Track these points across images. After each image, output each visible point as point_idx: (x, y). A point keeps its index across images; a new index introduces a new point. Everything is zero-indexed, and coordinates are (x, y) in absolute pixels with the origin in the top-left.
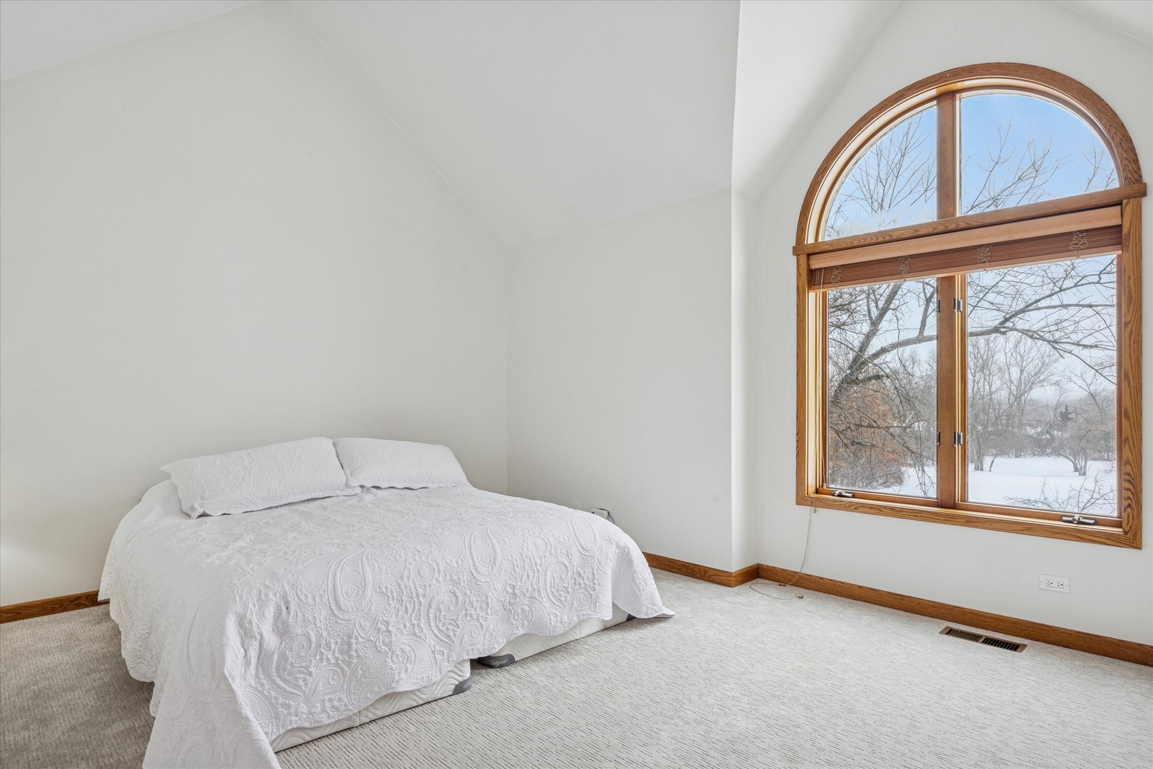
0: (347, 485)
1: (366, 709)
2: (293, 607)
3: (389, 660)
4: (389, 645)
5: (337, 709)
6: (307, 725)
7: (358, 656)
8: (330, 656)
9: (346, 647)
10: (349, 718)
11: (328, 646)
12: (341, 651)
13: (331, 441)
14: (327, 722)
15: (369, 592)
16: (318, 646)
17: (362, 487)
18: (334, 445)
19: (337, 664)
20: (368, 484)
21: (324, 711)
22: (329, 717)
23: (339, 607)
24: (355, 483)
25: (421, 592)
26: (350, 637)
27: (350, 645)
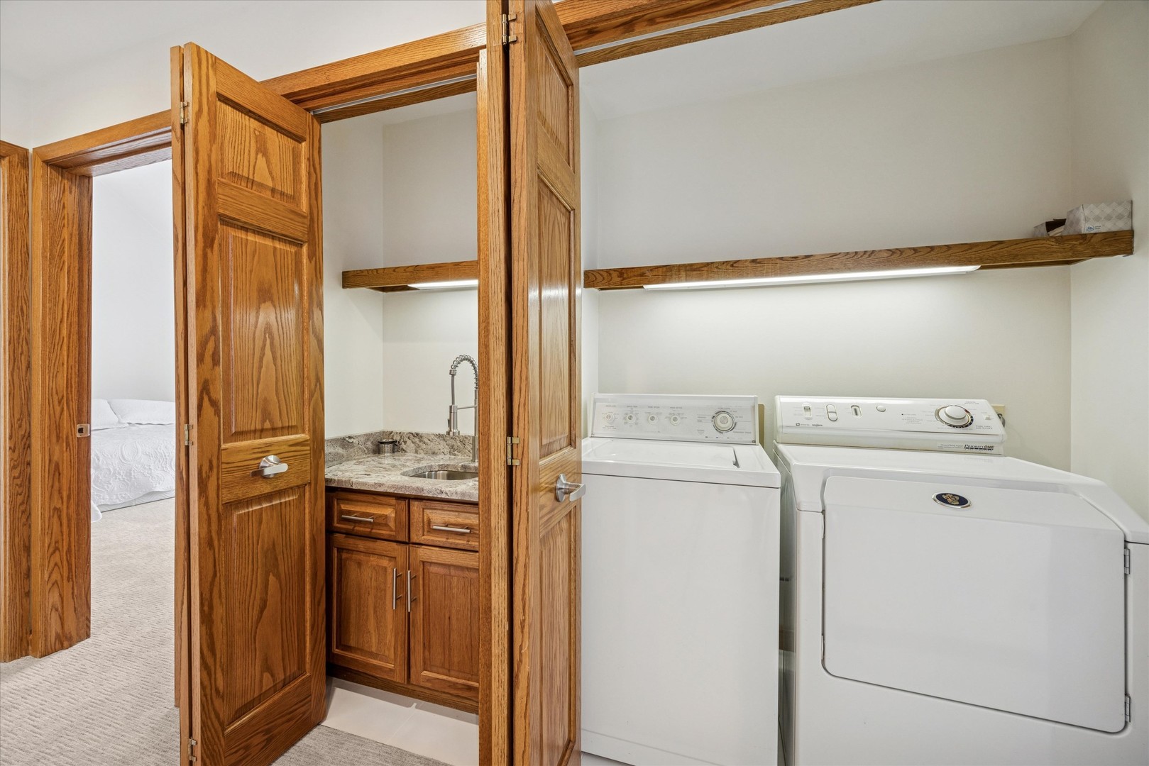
0: (119, 422)
1: (138, 498)
2: (101, 459)
3: (150, 479)
4: (151, 474)
5: (124, 498)
6: (109, 503)
7: (135, 478)
8: (120, 477)
9: (129, 474)
10: (130, 502)
11: (119, 474)
12: (126, 476)
13: (106, 402)
14: (118, 502)
15: (140, 454)
16: (114, 473)
17: (129, 423)
18: (109, 403)
19: (124, 481)
20: (133, 422)
21: (117, 498)
22: (120, 501)
23: (125, 460)
24: (125, 421)
25: (167, 455)
26: (130, 470)
27: (131, 474)
